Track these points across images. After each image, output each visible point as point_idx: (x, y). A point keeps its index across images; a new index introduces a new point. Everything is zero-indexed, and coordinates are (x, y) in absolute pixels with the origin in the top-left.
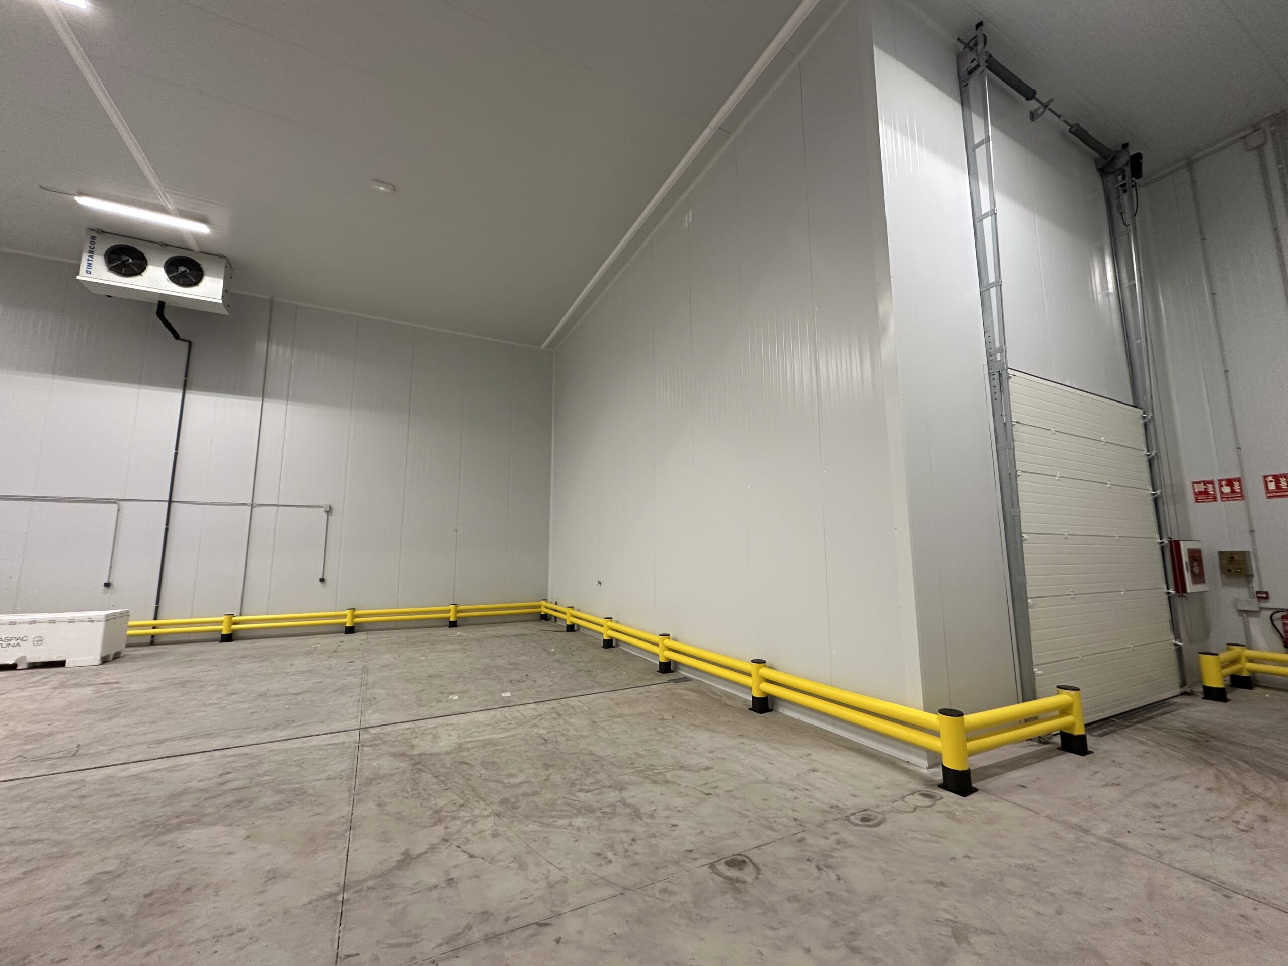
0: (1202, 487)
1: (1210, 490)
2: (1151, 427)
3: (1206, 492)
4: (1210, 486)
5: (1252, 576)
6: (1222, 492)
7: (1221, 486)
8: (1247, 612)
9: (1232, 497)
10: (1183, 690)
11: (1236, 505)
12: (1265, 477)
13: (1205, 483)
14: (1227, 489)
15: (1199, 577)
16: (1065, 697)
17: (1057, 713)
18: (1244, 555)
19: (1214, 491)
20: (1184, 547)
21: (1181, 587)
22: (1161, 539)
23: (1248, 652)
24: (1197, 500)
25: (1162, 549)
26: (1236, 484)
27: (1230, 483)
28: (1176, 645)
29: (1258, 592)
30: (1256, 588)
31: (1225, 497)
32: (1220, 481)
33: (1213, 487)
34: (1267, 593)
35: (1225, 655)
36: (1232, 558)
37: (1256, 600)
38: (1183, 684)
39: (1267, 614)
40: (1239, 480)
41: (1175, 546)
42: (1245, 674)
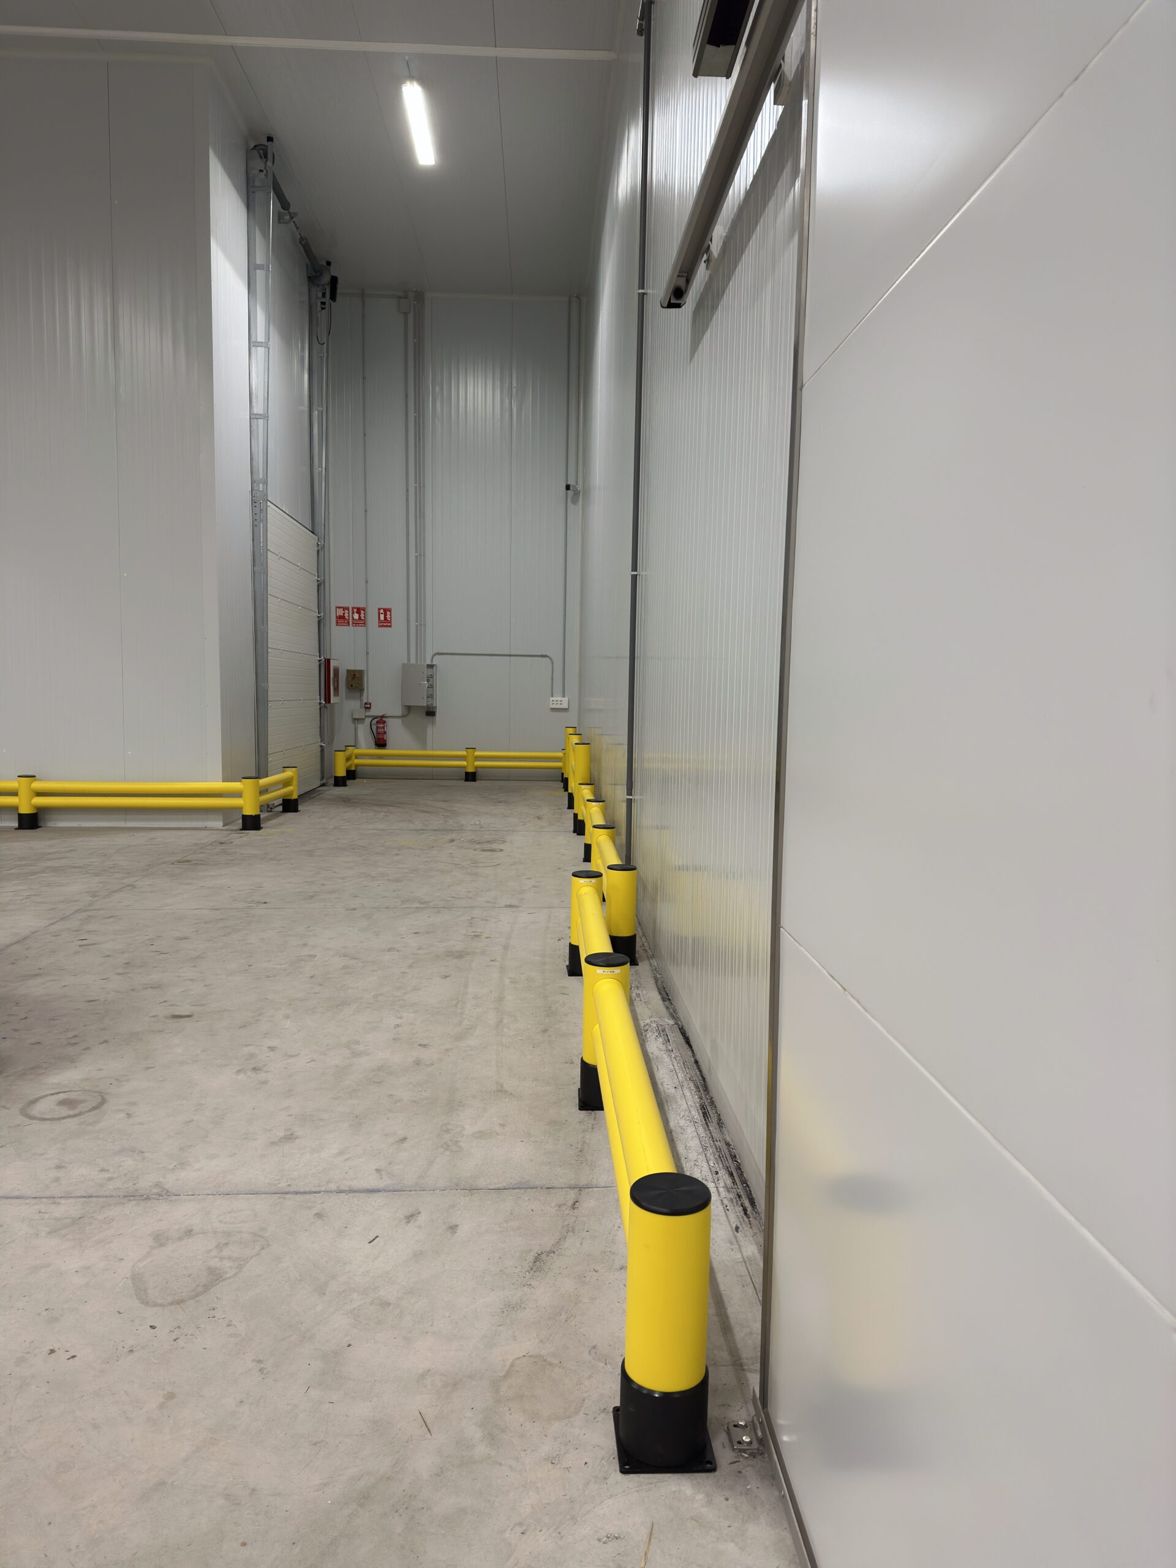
0: (340, 612)
1: (346, 615)
2: (321, 553)
3: (342, 617)
4: (346, 611)
5: (363, 690)
6: (353, 618)
7: (353, 613)
8: (357, 719)
9: (359, 624)
10: (322, 782)
11: (360, 630)
12: (379, 609)
13: (344, 609)
14: (356, 616)
15: (336, 689)
16: (289, 773)
17: (282, 786)
18: (361, 672)
19: (349, 616)
20: (333, 664)
21: (328, 699)
22: (320, 657)
23: (357, 751)
24: (337, 625)
25: (320, 665)
26: (362, 612)
27: (359, 611)
28: (322, 746)
29: (366, 704)
30: (365, 701)
31: (356, 623)
32: (353, 608)
33: (349, 613)
34: (370, 704)
35: (348, 753)
36: (355, 675)
37: (364, 709)
38: (322, 778)
39: (368, 720)
40: (364, 609)
41: (328, 662)
42: (353, 768)
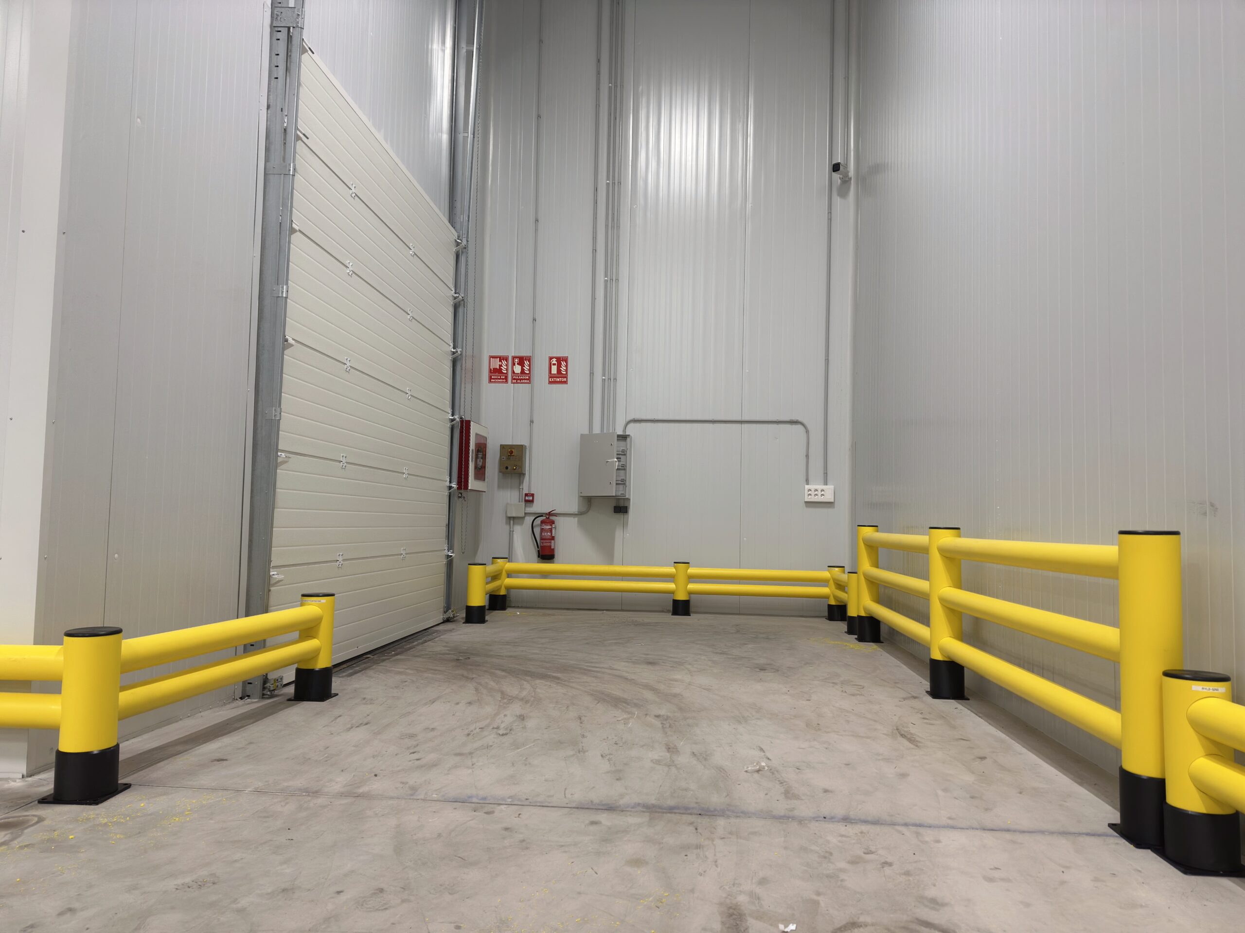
0: (496, 364)
1: (504, 368)
2: (463, 259)
3: (498, 371)
4: (504, 362)
5: (524, 474)
6: (513, 372)
7: (514, 364)
8: (514, 518)
9: (521, 380)
10: (446, 616)
11: (523, 387)
12: (551, 358)
13: (501, 359)
14: (518, 369)
15: (481, 473)
16: (312, 609)
17: (296, 634)
18: (521, 448)
19: (507, 370)
20: (474, 429)
21: (463, 482)
22: (453, 415)
23: (509, 566)
24: (490, 381)
25: (452, 429)
26: (527, 363)
27: (521, 361)
28: (448, 556)
29: (526, 495)
30: (526, 491)
31: (517, 379)
32: (514, 358)
33: (507, 365)
34: (533, 495)
35: (490, 568)
36: (511, 452)
37: (523, 503)
38: (447, 608)
39: (529, 520)
40: (529, 359)
41: (465, 426)
42: (503, 592)
